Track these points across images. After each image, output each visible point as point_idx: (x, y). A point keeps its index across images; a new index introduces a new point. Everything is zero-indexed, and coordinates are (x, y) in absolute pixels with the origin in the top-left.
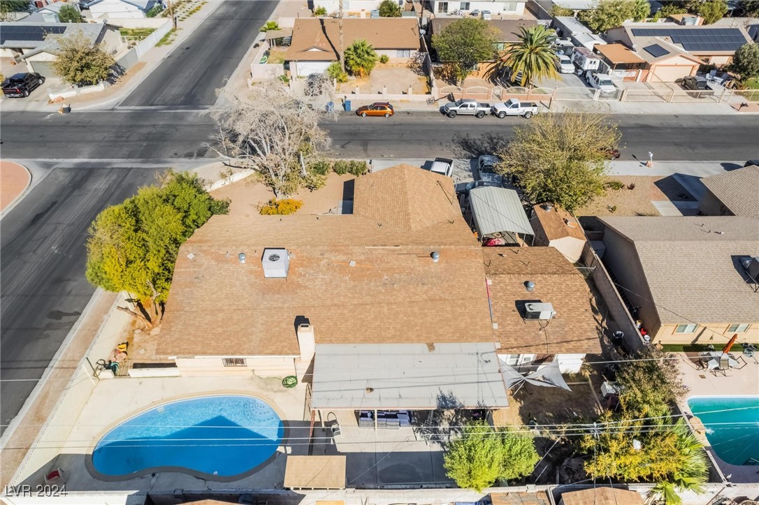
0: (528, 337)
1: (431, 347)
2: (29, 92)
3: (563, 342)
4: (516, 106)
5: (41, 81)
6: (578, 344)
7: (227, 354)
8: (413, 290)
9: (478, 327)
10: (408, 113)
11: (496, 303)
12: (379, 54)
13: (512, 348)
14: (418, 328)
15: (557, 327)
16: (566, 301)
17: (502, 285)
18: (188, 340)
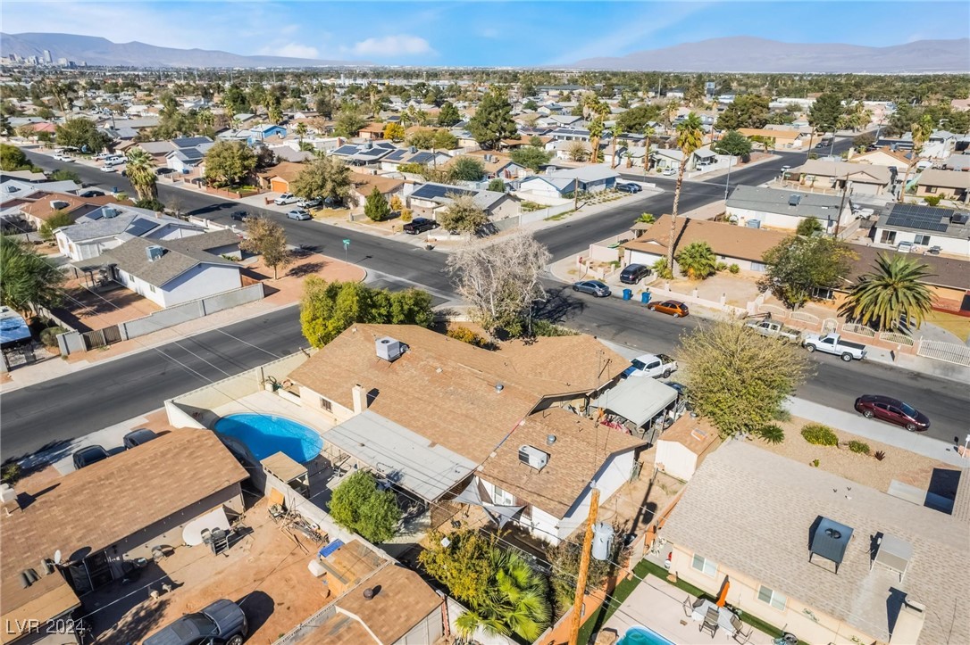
0: (511, 475)
1: (433, 445)
3: (535, 493)
8: (461, 404)
9: (479, 449)
11: (512, 440)
12: (729, 262)
13: (490, 476)
14: (438, 430)
15: (543, 480)
16: (573, 466)
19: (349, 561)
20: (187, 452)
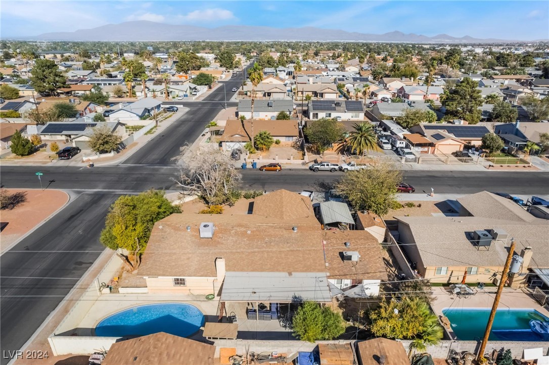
0: (345, 270)
1: (290, 274)
2: (72, 157)
3: (365, 273)
4: (353, 165)
5: (79, 151)
6: (374, 274)
7: (176, 276)
8: (282, 246)
9: (317, 265)
10: (290, 170)
11: (328, 253)
12: (275, 139)
13: (336, 276)
14: (283, 265)
15: (362, 265)
17: (332, 244)
18: (156, 268)
19: (334, 356)
20: (165, 355)
